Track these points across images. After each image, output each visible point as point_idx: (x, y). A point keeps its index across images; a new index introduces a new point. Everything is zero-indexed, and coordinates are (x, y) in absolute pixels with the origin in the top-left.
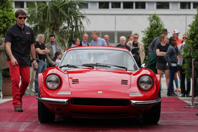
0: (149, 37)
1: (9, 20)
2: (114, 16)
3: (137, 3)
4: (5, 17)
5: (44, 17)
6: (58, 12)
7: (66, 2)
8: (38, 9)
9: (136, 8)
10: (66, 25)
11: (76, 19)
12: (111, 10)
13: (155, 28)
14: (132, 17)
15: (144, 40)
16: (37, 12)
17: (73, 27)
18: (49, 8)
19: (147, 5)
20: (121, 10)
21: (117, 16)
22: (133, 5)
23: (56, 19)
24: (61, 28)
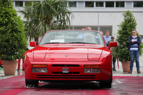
0: (123, 29)
1: (10, 15)
2: (97, 14)
3: (117, 3)
4: (7, 13)
5: (38, 13)
6: (50, 9)
7: (56, 1)
8: (34, 7)
9: (116, 7)
10: (56, 19)
11: (64, 15)
12: (95, 9)
13: (129, 23)
14: (112, 14)
15: (120, 32)
16: (32, 9)
17: (61, 21)
18: (42, 6)
19: (125, 4)
20: (104, 9)
21: (100, 14)
22: (114, 4)
23: (47, 15)
24: (52, 22)
